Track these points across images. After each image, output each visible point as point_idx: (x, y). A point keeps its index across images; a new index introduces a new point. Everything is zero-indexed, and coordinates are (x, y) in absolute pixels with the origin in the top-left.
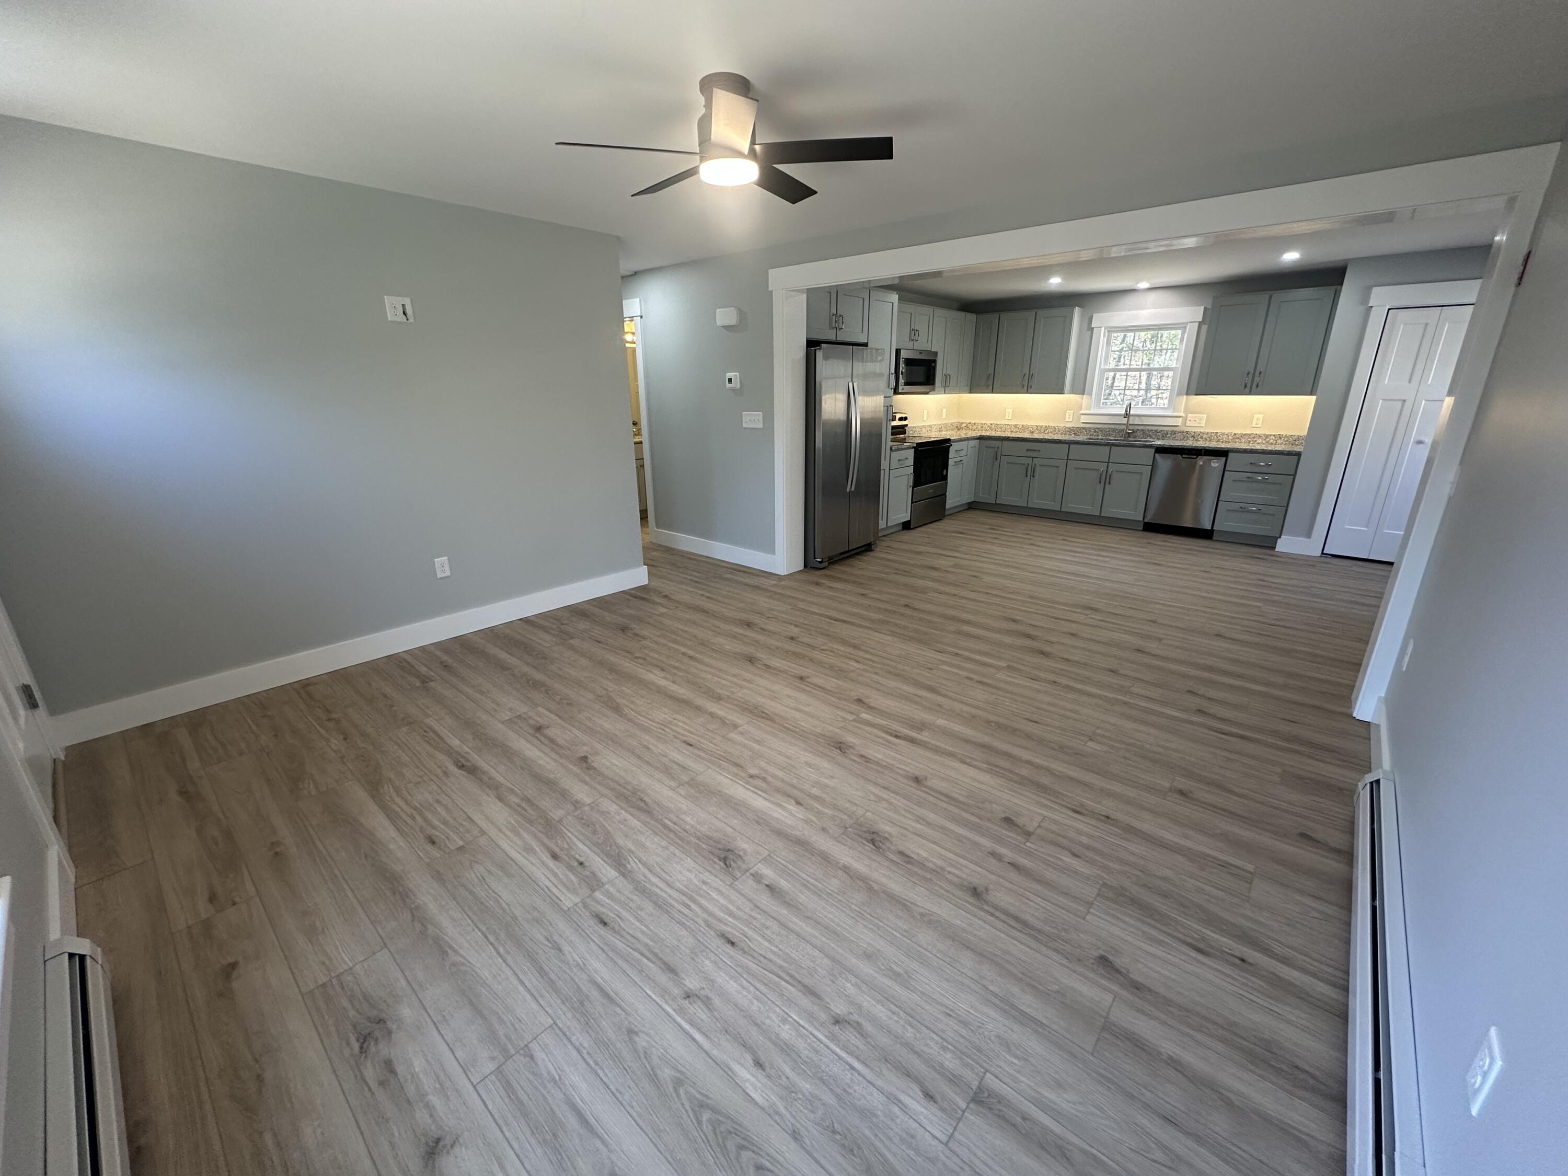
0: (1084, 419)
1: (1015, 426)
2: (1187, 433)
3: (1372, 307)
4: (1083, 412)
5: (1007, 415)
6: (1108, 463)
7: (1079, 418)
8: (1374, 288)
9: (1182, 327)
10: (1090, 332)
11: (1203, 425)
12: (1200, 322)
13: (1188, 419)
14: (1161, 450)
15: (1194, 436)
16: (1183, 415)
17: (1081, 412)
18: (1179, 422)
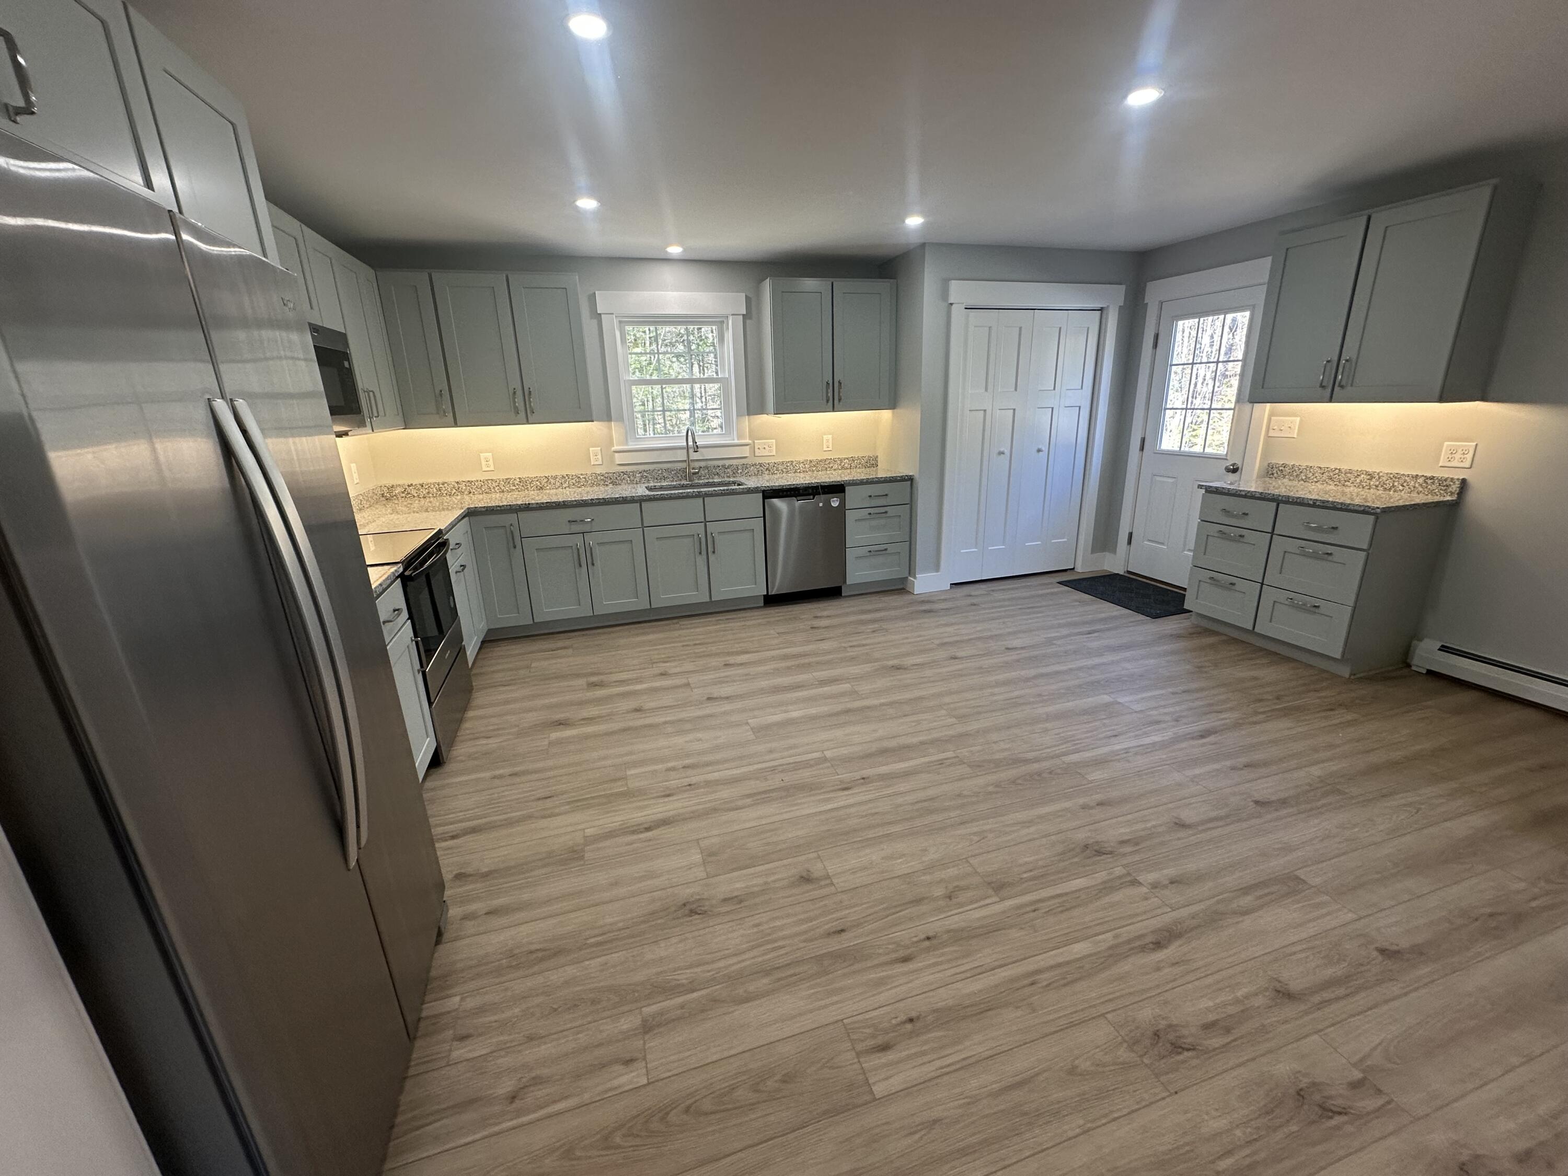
0: (619, 459)
1: (507, 481)
2: (761, 465)
3: (951, 304)
4: (616, 448)
5: (484, 463)
6: (705, 522)
7: (612, 460)
8: (953, 281)
9: (720, 322)
10: (595, 322)
11: (774, 453)
12: (743, 315)
13: (756, 447)
14: (770, 494)
15: (770, 469)
16: (747, 441)
17: (613, 449)
18: (746, 451)
